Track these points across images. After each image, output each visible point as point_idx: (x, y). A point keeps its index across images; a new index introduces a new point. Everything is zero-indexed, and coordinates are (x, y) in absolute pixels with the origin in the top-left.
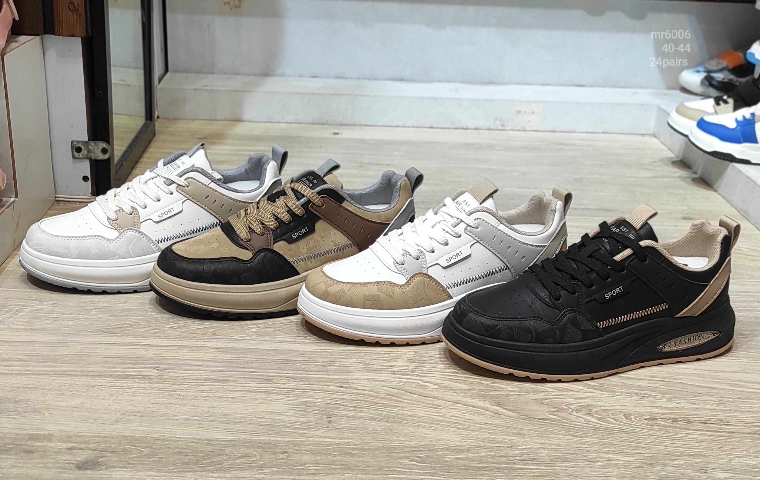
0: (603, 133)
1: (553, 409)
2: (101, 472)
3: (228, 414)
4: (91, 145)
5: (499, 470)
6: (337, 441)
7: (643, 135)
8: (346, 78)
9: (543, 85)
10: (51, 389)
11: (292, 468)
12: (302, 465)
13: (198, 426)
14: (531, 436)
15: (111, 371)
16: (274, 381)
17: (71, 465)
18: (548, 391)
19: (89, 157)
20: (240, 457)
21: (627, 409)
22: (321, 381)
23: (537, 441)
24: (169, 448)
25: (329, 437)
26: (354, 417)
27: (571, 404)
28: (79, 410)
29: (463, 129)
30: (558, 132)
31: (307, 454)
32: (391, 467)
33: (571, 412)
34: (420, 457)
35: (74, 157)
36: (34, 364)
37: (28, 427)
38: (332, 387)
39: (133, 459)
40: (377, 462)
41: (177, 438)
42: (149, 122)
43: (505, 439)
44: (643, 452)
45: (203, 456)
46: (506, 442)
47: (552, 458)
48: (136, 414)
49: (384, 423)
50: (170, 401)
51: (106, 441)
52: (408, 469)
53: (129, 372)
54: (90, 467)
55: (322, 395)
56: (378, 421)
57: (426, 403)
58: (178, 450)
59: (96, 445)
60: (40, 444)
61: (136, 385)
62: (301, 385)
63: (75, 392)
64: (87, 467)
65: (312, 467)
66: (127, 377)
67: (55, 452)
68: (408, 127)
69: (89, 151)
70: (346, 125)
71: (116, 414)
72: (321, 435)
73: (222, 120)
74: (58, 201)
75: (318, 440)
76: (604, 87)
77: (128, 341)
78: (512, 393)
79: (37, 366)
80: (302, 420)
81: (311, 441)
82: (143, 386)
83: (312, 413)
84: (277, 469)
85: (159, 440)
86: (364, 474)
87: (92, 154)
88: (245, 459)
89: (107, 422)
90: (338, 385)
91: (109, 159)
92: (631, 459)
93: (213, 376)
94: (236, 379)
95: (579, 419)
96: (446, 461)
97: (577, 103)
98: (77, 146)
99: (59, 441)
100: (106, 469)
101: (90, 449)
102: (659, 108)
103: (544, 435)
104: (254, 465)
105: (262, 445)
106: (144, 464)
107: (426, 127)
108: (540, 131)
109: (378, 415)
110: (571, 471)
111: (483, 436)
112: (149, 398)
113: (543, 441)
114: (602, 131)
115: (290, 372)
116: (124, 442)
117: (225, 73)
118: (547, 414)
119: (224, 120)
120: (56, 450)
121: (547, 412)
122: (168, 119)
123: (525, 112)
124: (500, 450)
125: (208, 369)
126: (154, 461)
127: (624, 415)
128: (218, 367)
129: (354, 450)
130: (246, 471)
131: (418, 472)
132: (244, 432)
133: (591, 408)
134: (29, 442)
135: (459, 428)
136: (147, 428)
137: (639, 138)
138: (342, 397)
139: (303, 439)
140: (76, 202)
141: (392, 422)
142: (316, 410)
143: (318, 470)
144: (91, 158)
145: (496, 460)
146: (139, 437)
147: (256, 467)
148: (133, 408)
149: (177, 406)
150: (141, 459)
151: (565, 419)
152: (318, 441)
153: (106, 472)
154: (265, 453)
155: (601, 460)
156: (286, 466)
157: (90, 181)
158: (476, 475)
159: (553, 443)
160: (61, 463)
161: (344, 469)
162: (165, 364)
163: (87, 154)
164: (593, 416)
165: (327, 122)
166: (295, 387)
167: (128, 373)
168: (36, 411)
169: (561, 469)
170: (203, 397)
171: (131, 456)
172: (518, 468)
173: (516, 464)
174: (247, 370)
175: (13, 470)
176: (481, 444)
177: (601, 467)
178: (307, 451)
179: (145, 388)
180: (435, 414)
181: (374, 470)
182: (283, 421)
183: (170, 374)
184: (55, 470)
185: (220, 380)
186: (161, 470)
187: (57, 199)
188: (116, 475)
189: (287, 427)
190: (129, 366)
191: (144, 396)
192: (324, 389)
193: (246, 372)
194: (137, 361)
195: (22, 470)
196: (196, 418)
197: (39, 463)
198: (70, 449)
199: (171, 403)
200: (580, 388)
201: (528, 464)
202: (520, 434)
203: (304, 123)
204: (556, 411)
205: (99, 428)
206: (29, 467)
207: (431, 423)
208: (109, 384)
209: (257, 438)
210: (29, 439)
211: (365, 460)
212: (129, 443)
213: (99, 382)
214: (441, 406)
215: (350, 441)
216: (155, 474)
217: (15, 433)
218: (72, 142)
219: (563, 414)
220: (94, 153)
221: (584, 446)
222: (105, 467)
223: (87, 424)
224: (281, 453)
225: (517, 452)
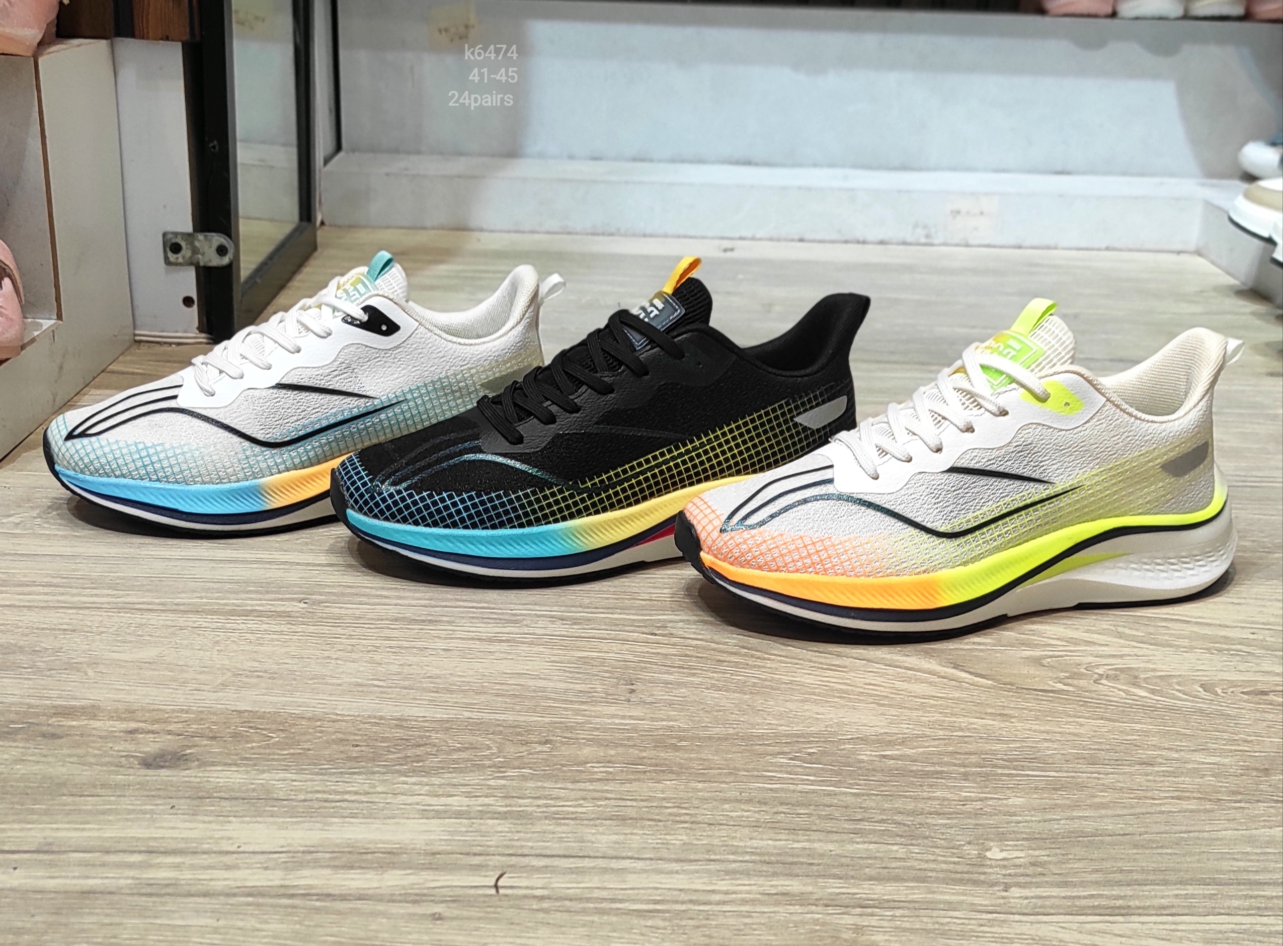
0: (1107, 249)
1: (1062, 675)
2: (187, 772)
3: (438, 677)
4: (199, 240)
5: (966, 777)
6: (645, 724)
7: (1179, 252)
8: (651, 161)
9: (997, 171)
10: (102, 632)
11: (560, 769)
12: (578, 764)
13: (380, 695)
14: (1021, 719)
15: (219, 604)
16: (525, 622)
17: (132, 759)
18: (1050, 645)
19: (195, 261)
20: (459, 750)
21: (1206, 676)
22: (614, 623)
23: (1037, 727)
24: (321, 732)
25: (631, 717)
26: (680, 685)
27: (1098, 666)
28: (153, 667)
29: (858, 242)
30: (1027, 248)
31: (589, 745)
32: (754, 769)
33: (1097, 680)
34: (810, 754)
35: (167, 262)
36: (74, 591)
37: (54, 694)
38: (636, 634)
39: (253, 751)
40: (726, 760)
41: (337, 715)
42: (305, 224)
43: (974, 724)
44: (1246, 749)
45: (388, 747)
46: (975, 729)
47: (1068, 757)
48: (261, 674)
49: (736, 695)
50: (326, 654)
51: (202, 719)
52: (787, 773)
53: (252, 606)
54: (167, 764)
55: (615, 647)
56: (726, 691)
57: (815, 662)
58: (340, 736)
59: (180, 725)
60: (74, 723)
61: (265, 626)
62: (575, 630)
63: (148, 638)
64: (162, 764)
65: (599, 770)
66: (247, 613)
67: (100, 737)
68: (760, 239)
69: (195, 251)
70: (651, 236)
71: (224, 674)
72: (616, 713)
73: (433, 228)
74: (140, 342)
75: (609, 721)
76: (1107, 173)
77: (253, 556)
78: (982, 647)
79: (79, 595)
80: (578, 687)
81: (597, 724)
82: (277, 628)
83: (597, 675)
84: (531, 771)
85: (303, 718)
86: (700, 782)
87: (200, 256)
88: (468, 752)
89: (206, 688)
90: (644, 630)
91: (229, 266)
92: (1226, 761)
93: (409, 613)
94: (452, 619)
95: (1114, 691)
96: (863, 761)
97: (1061, 196)
98: (174, 241)
99: (111, 718)
100: (199, 766)
101: (169, 733)
102: (1208, 204)
103: (1049, 718)
104: (487, 763)
105: (501, 728)
106: (273, 760)
107: (792, 240)
108: (994, 246)
109: (725, 681)
110: (1109, 780)
111: (931, 719)
112: (288, 649)
113: (1048, 728)
114: (1104, 246)
115: (556, 608)
116: (237, 720)
117: (441, 153)
118: (1050, 682)
119: (438, 229)
120: (104, 734)
121: (1051, 678)
122: (340, 227)
123: (968, 213)
124: (965, 743)
125: (400, 602)
126: (293, 754)
127: (1202, 686)
128: (420, 599)
129: (681, 739)
130: (471, 774)
131: (808, 780)
132: (468, 706)
133: (1136, 674)
134: (54, 719)
135: (883, 705)
136: (280, 699)
137: (1173, 257)
138: (654, 651)
139: (580, 719)
140: (170, 344)
141: (751, 693)
142: (607, 672)
143: (611, 773)
144: (198, 263)
145: (959, 759)
146: (265, 712)
147: (489, 767)
148: (256, 664)
149: (339, 662)
150: (267, 751)
151: (1087, 691)
152: (609, 724)
153: (199, 772)
154: (508, 743)
155: (1165, 762)
156: (548, 766)
157: (195, 307)
158: (921, 786)
159: (1068, 731)
160: (112, 756)
161: (663, 771)
162: (321, 594)
163: (191, 257)
164: (1140, 687)
165: (618, 230)
166: (565, 633)
167: (249, 608)
168: (71, 667)
169: (1088, 778)
170: (390, 647)
171: (249, 745)
172: (1002, 775)
173: (1000, 767)
174: (475, 605)
175: (19, 767)
176: (928, 732)
177: (1166, 774)
178: (589, 740)
179: (281, 633)
180: (834, 680)
181: (720, 774)
182: (544, 689)
183: (327, 610)
184: (100, 768)
185: (423, 621)
186: (305, 770)
187: (138, 338)
188: (218, 777)
189: (549, 699)
190: (253, 596)
191: (277, 645)
192: (618, 637)
193: (473, 607)
194: (266, 588)
195: (36, 768)
196: (376, 683)
197: (70, 756)
198: (131, 732)
199: (328, 657)
200: (1110, 639)
201: (1023, 768)
202: (1000, 715)
203: (577, 234)
204: (1068, 678)
205: (188, 696)
206: (48, 763)
207: (829, 695)
208: (214, 625)
209: (492, 716)
210: (54, 714)
211: (703, 756)
212: (245, 722)
213: (195, 622)
214: (845, 667)
215: (671, 723)
216: (294, 777)
217: (27, 704)
218: (164, 235)
219: (1082, 683)
220: (203, 254)
221: (1130, 737)
222: (197, 763)
223: (167, 690)
224: (540, 743)
225: (998, 747)
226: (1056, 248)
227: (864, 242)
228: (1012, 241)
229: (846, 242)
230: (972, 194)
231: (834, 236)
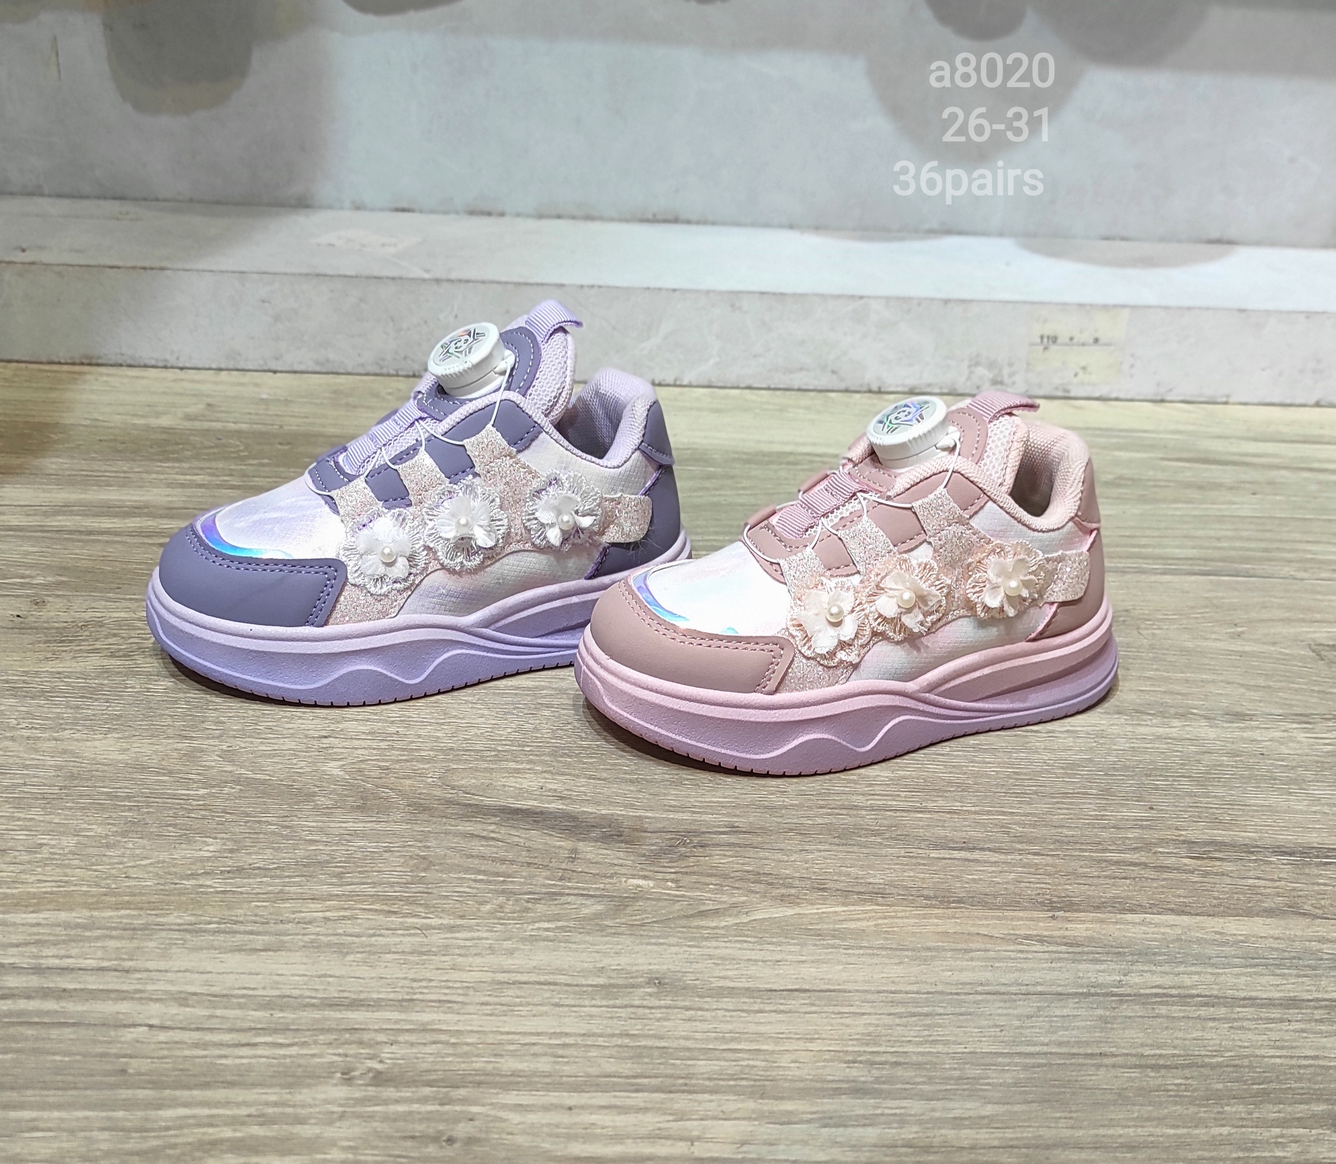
29: (870, 392)
30: (1173, 402)
68: (689, 386)
123: (1071, 339)
226: (1226, 403)
227: (880, 392)
228: (1148, 390)
229: (847, 391)
230: (1081, 306)
231: (825, 381)
